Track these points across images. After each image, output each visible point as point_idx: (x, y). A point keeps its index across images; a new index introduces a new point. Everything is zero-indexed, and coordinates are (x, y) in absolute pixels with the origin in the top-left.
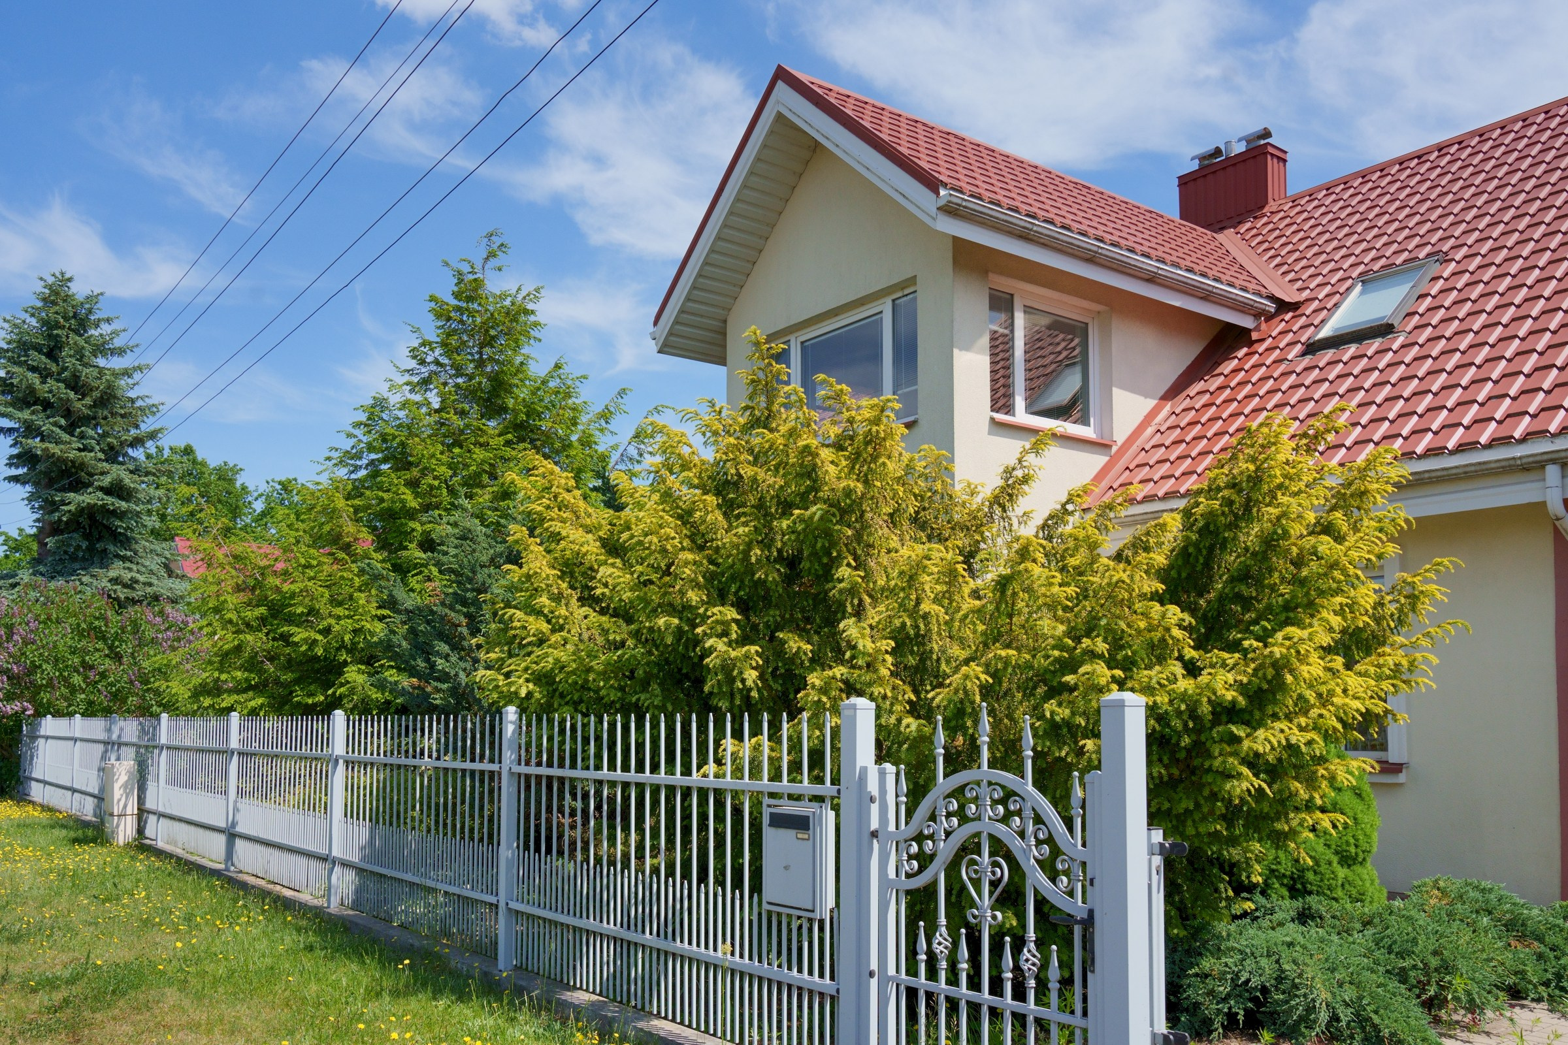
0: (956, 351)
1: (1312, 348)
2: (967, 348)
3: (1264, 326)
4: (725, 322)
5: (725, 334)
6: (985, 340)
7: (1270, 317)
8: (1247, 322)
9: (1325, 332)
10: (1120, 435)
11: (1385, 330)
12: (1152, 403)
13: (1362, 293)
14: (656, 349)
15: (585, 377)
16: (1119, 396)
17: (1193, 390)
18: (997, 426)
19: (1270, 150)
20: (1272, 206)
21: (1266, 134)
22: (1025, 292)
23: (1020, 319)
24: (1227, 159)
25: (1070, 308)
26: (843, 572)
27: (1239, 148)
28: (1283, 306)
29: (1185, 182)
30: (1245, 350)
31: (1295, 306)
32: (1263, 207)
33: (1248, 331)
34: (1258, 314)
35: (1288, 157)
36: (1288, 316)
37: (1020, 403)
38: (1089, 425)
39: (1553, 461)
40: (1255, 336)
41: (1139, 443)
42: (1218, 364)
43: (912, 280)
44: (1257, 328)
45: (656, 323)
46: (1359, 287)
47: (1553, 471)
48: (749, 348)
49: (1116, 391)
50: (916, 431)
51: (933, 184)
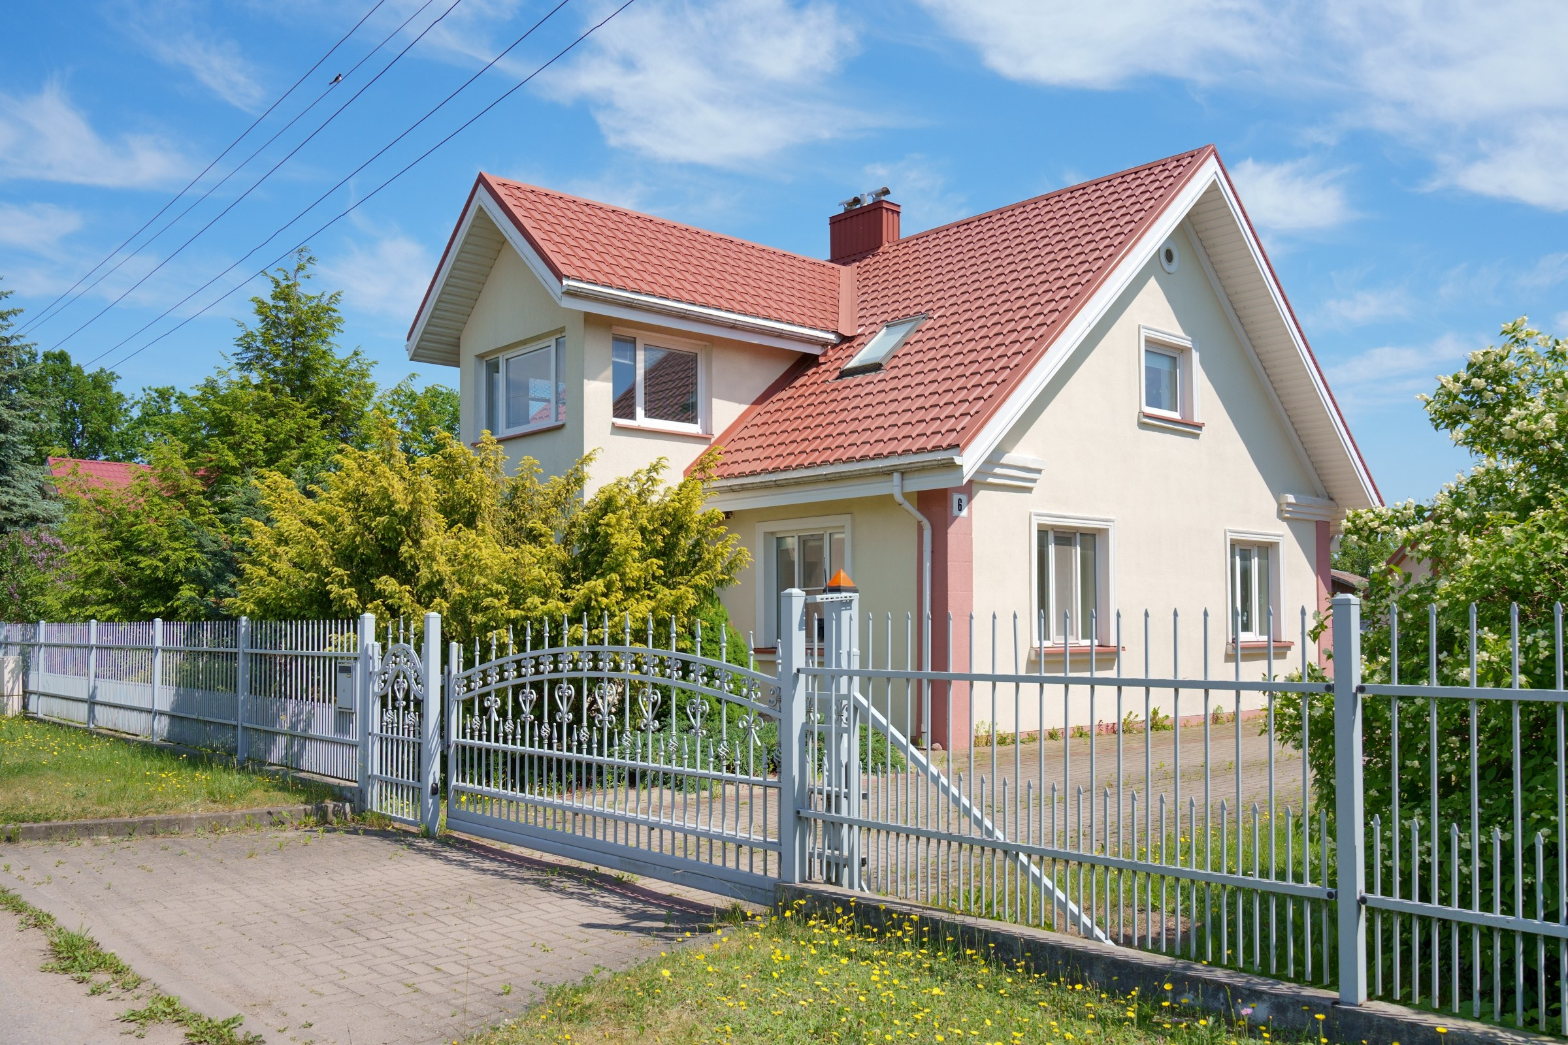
0: (586, 381)
1: (844, 374)
2: (594, 378)
3: (830, 353)
4: (459, 338)
5: (459, 347)
6: (609, 372)
7: (834, 346)
8: (816, 350)
9: (853, 363)
10: (718, 431)
11: (876, 367)
12: (744, 407)
13: (886, 335)
14: (408, 358)
15: (375, 363)
16: (717, 403)
17: (774, 399)
18: (617, 429)
19: (885, 205)
20: (885, 247)
21: (886, 192)
23: (641, 356)
24: (862, 207)
25: (682, 346)
26: (403, 549)
27: (869, 201)
28: (845, 339)
29: (835, 221)
30: (814, 370)
31: (851, 339)
32: (879, 248)
33: (817, 356)
34: (824, 344)
35: (902, 210)
36: (844, 347)
37: (640, 411)
38: (696, 423)
39: (896, 471)
40: (822, 360)
41: (733, 436)
42: (797, 378)
43: (562, 330)
44: (825, 354)
45: (408, 339)
46: (884, 330)
47: (896, 476)
48: (473, 359)
49: (715, 401)
50: (564, 431)
51: (559, 276)
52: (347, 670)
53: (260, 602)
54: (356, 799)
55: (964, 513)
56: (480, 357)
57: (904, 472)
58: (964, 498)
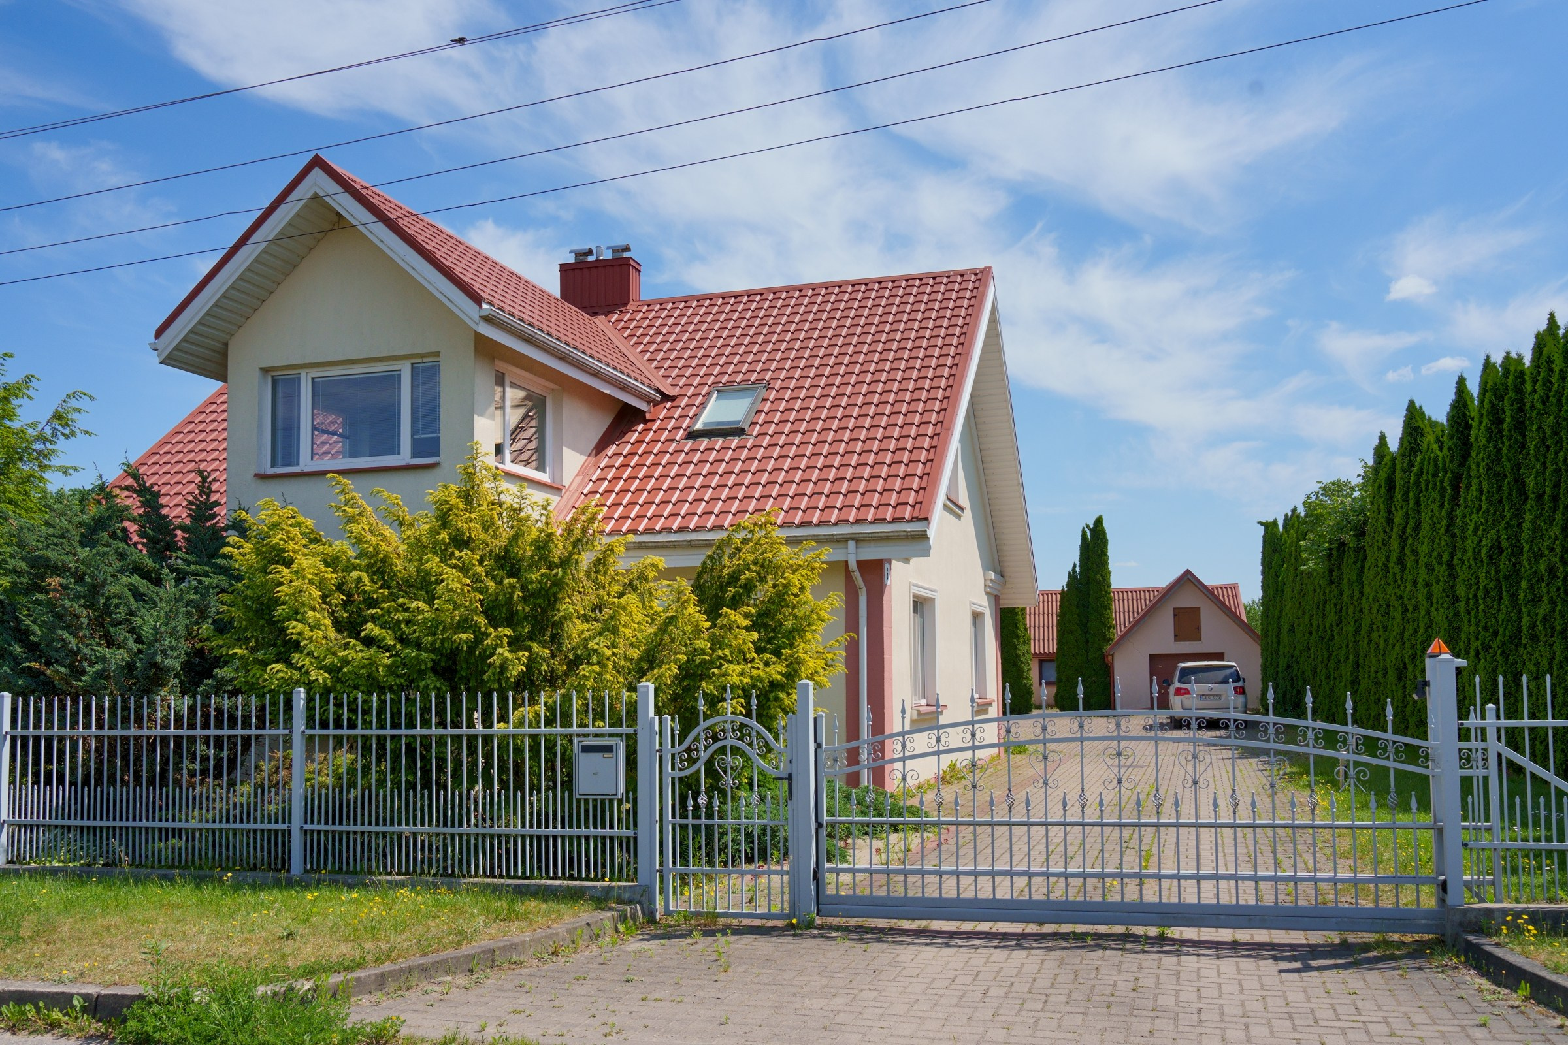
0: (476, 416)
1: (692, 435)
2: (481, 415)
3: (653, 411)
4: (226, 345)
5: (225, 355)
7: (656, 404)
8: (643, 406)
9: (699, 425)
10: (566, 481)
11: (739, 432)
12: (583, 458)
13: (717, 398)
14: (157, 359)
16: (567, 452)
17: (603, 453)
19: (632, 263)
20: (631, 306)
21: (627, 249)
22: (512, 372)
23: (508, 392)
24: (597, 260)
25: (538, 386)
27: (607, 255)
28: (666, 398)
29: (564, 270)
30: (641, 427)
31: (672, 399)
32: (626, 304)
33: (644, 413)
34: (650, 401)
35: (642, 269)
36: (669, 405)
37: (508, 454)
38: (545, 470)
39: (852, 539)
40: (648, 416)
42: (625, 433)
43: (437, 354)
44: (650, 412)
45: (157, 336)
46: (715, 395)
47: (851, 544)
48: (257, 373)
49: (565, 449)
50: (436, 471)
51: (476, 298)
52: (608, 749)
55: (889, 582)
56: (265, 371)
57: (860, 542)
58: (889, 567)
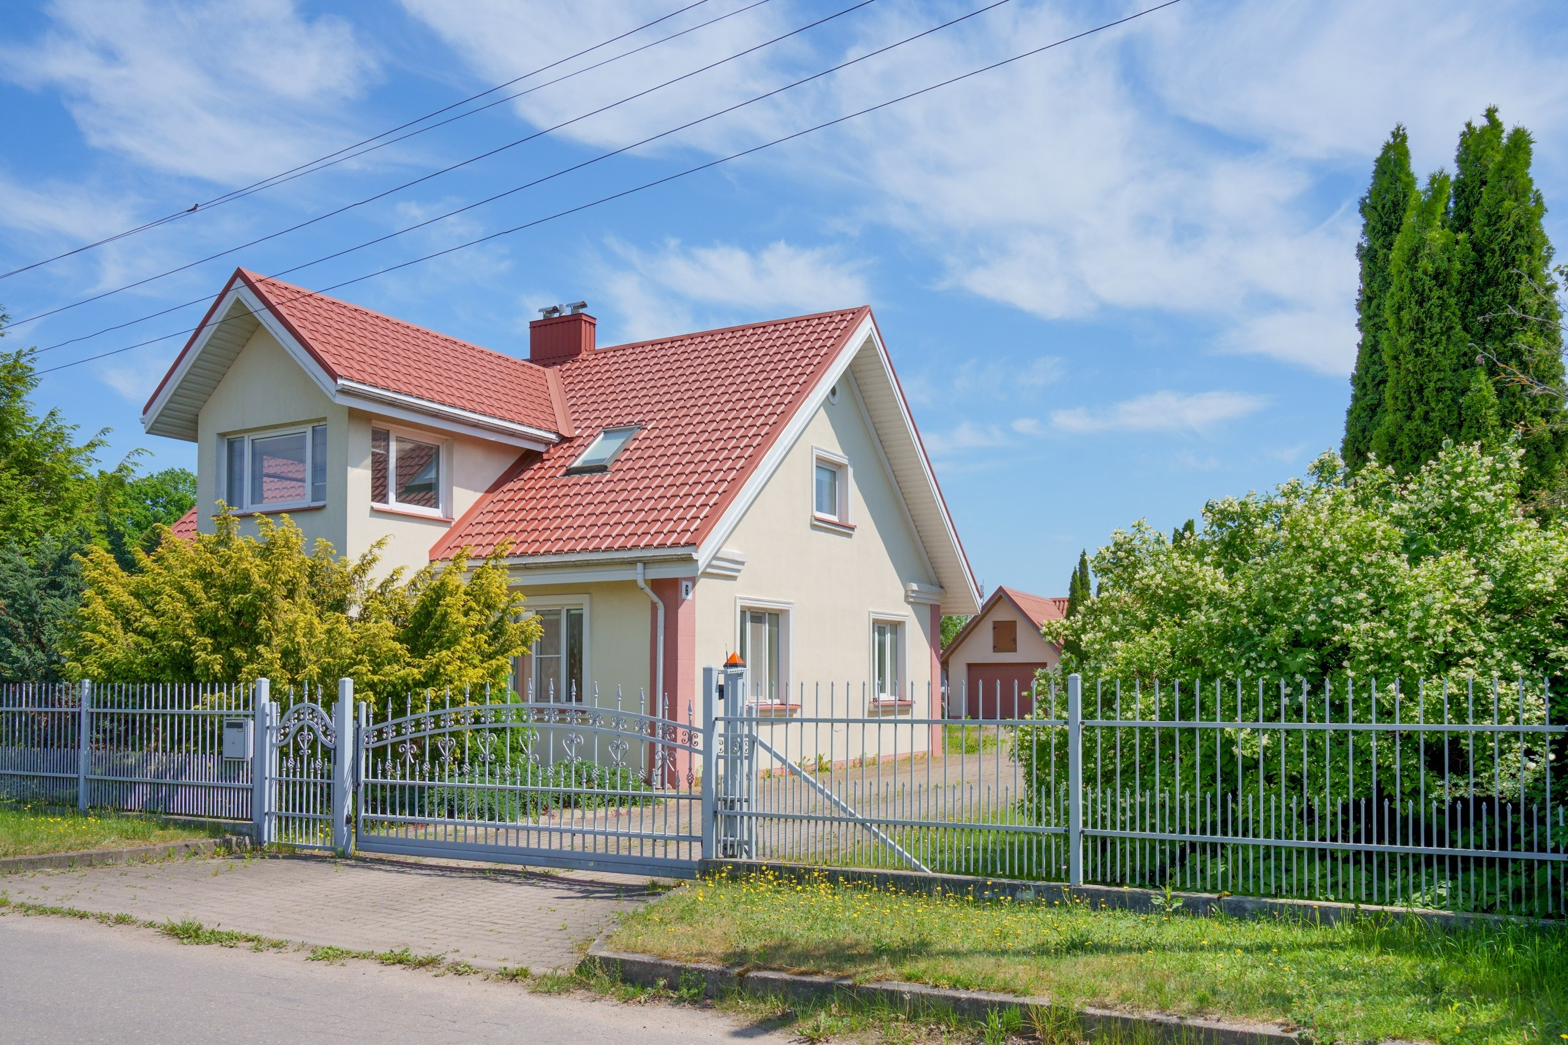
0: (349, 468)
1: (570, 472)
2: (356, 466)
3: (552, 450)
4: (197, 415)
5: (197, 423)
6: (369, 461)
7: (555, 445)
8: (541, 448)
9: (578, 463)
10: (457, 515)
11: (603, 469)
12: (479, 495)
13: (603, 439)
14: (144, 431)
16: (457, 491)
17: (505, 488)
18: (375, 512)
19: (584, 318)
20: (583, 355)
21: (584, 305)
22: (397, 432)
23: (393, 446)
24: (560, 317)
25: (427, 439)
27: (567, 312)
28: (564, 439)
29: (534, 326)
30: (539, 465)
31: (570, 440)
32: (578, 354)
33: (541, 454)
34: (548, 443)
35: (597, 322)
36: (565, 446)
37: (392, 496)
38: (437, 507)
39: (639, 561)
40: (545, 456)
41: (470, 520)
42: (523, 471)
43: (325, 419)
44: (548, 452)
45: (145, 412)
46: (602, 435)
47: (640, 566)
48: (215, 438)
49: (455, 489)
50: (324, 512)
51: (334, 376)
52: (240, 726)
53: (107, 667)
54: (254, 833)
55: (690, 597)
56: (222, 435)
57: (646, 563)
58: (690, 584)
